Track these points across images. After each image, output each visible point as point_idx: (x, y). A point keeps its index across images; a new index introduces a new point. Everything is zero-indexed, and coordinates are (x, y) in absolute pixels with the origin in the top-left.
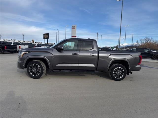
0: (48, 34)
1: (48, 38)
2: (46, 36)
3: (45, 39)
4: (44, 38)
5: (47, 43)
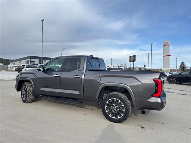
0: (134, 56)
1: (134, 60)
2: (133, 59)
3: (132, 62)
4: (130, 61)
5: (133, 66)
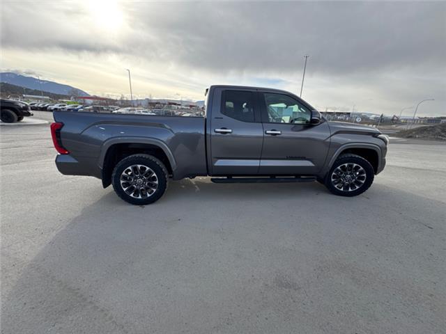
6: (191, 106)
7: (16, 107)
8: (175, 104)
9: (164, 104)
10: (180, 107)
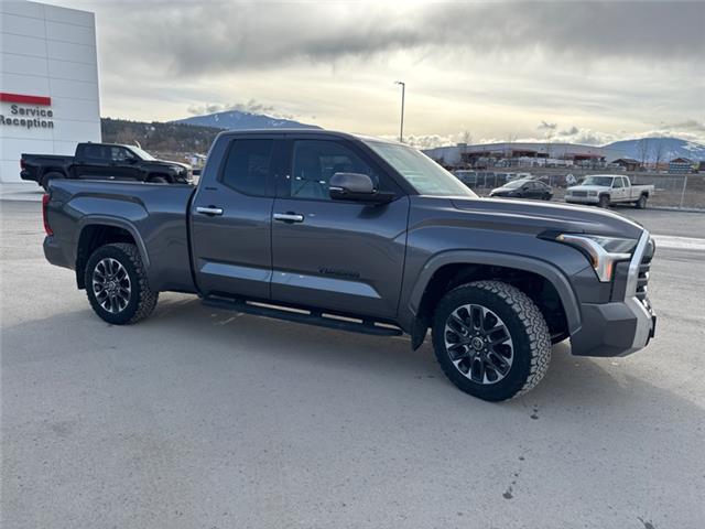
6: (578, 158)
7: (169, 172)
8: (531, 154)
9: (499, 157)
10: (541, 161)
